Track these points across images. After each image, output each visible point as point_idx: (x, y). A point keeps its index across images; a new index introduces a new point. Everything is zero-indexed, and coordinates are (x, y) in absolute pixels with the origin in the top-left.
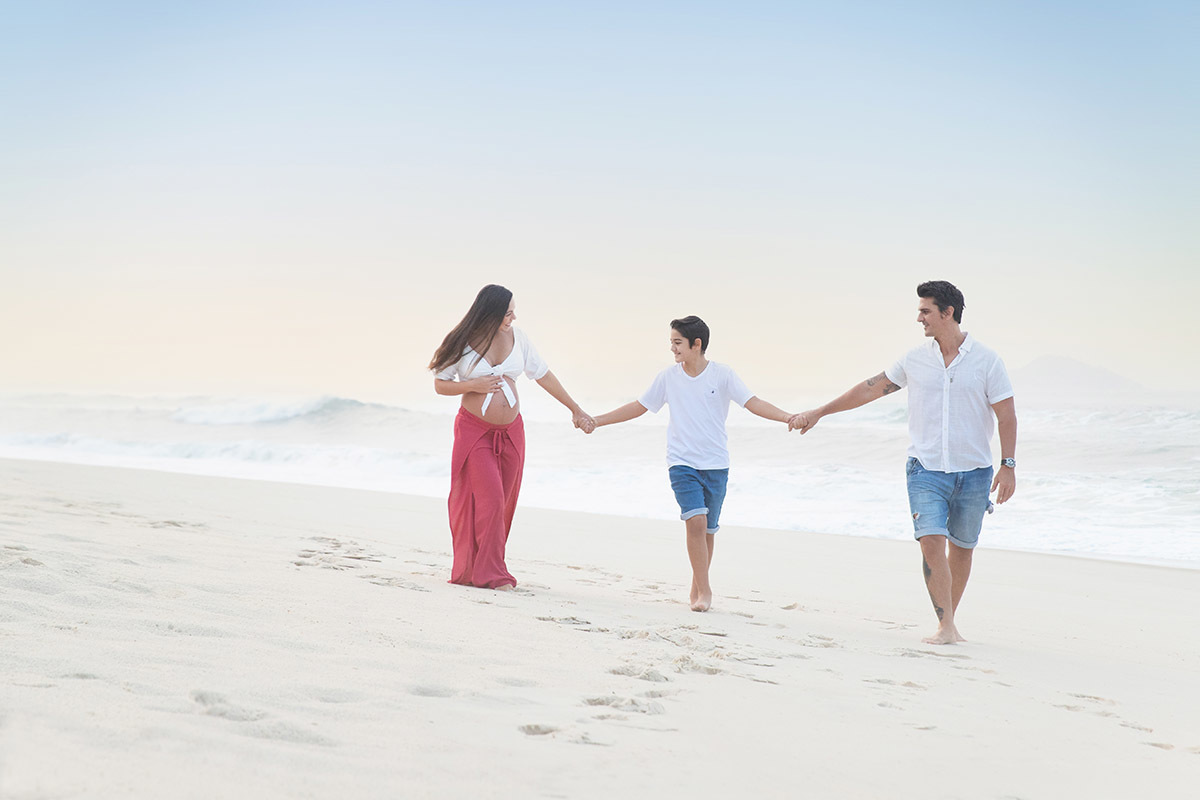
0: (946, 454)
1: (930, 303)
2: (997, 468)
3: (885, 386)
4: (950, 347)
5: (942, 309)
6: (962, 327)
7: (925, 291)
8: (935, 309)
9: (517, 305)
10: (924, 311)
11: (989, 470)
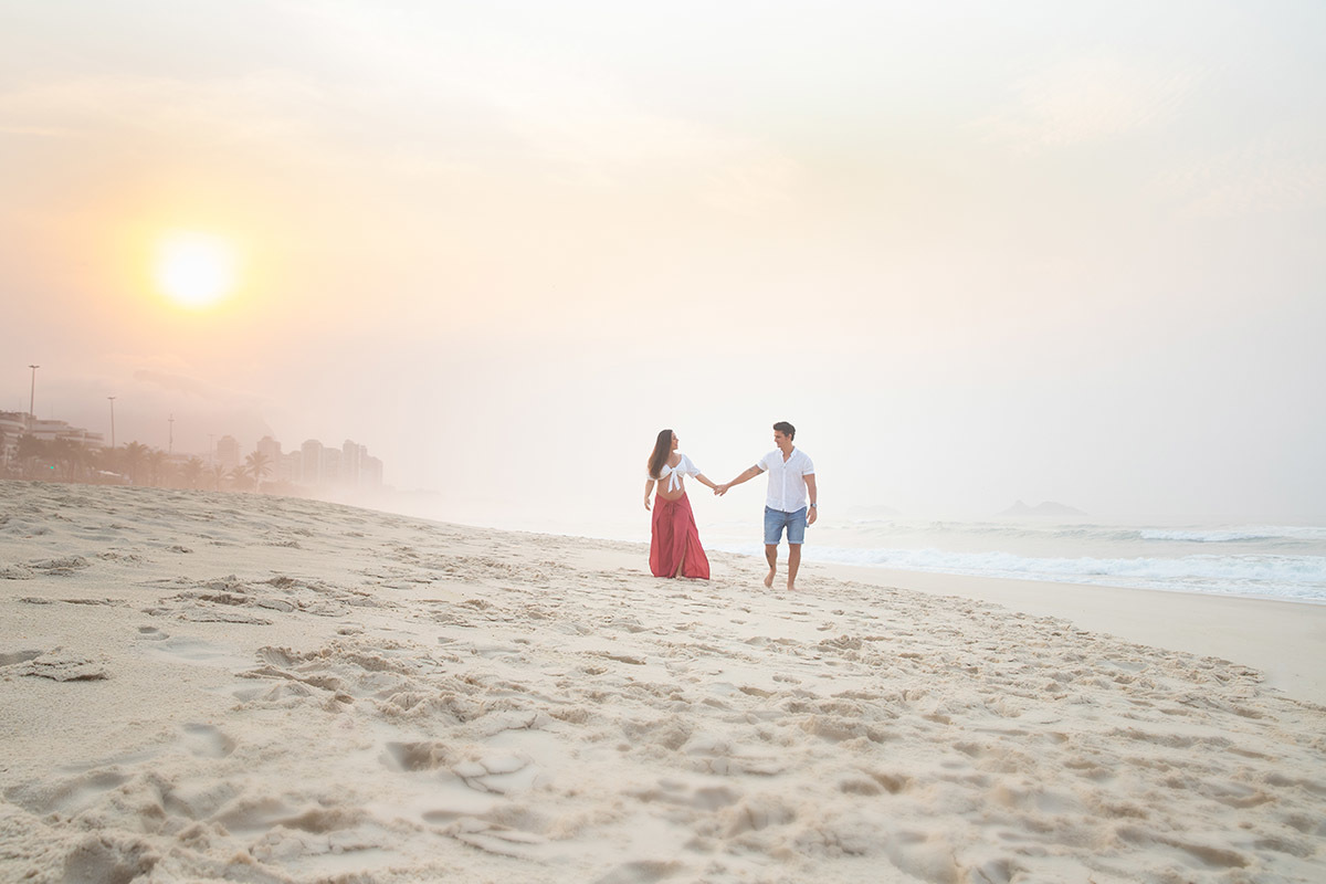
0: (784, 503)
1: (780, 433)
2: (809, 508)
3: (756, 471)
4: (787, 451)
5: (786, 436)
6: (793, 443)
7: (778, 427)
8: (783, 436)
9: (676, 432)
10: (777, 437)
11: (806, 508)
